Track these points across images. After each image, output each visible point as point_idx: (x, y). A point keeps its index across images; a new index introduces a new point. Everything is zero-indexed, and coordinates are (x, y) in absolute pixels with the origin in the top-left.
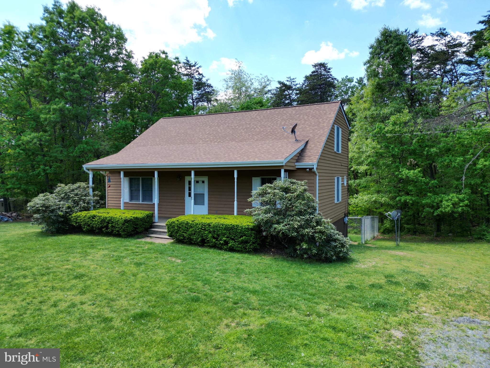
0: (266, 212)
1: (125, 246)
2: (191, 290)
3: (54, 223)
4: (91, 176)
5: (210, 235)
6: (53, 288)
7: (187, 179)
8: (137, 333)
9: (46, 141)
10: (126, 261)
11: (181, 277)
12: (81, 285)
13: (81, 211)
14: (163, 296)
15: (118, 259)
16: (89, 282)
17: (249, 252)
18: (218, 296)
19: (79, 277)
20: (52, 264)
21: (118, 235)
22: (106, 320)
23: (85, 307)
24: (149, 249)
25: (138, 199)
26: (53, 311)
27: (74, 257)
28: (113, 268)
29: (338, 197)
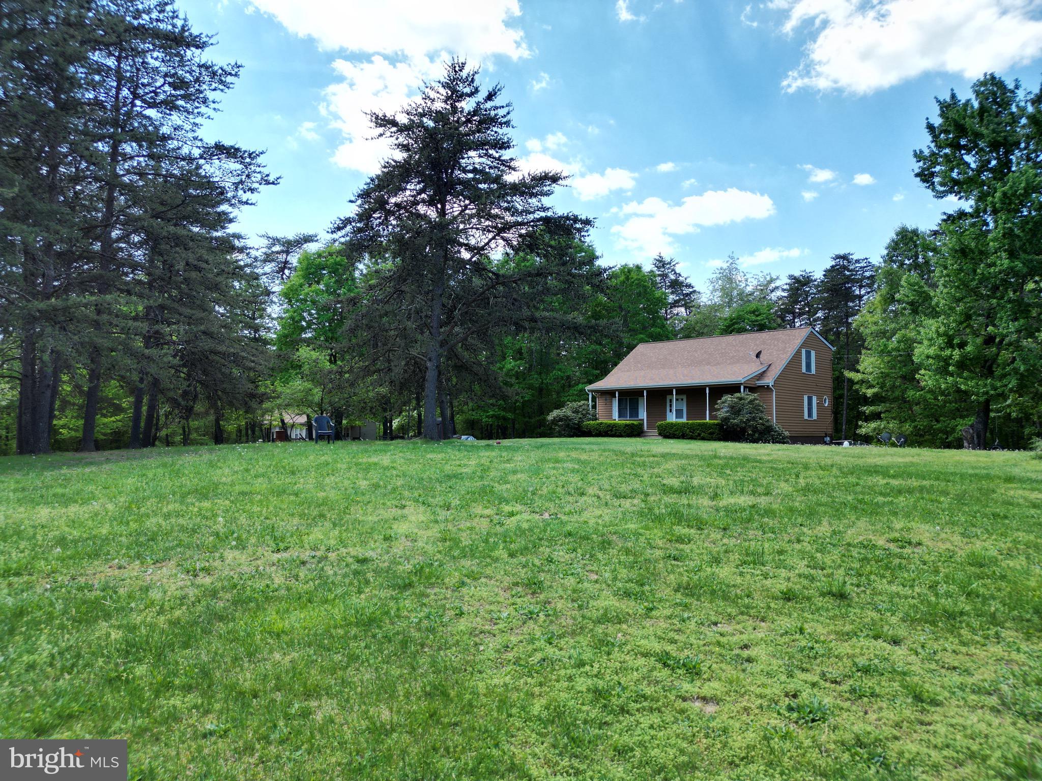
4: (590, 396)
7: (669, 397)
13: (587, 421)
21: (620, 436)
25: (626, 417)
29: (810, 414)
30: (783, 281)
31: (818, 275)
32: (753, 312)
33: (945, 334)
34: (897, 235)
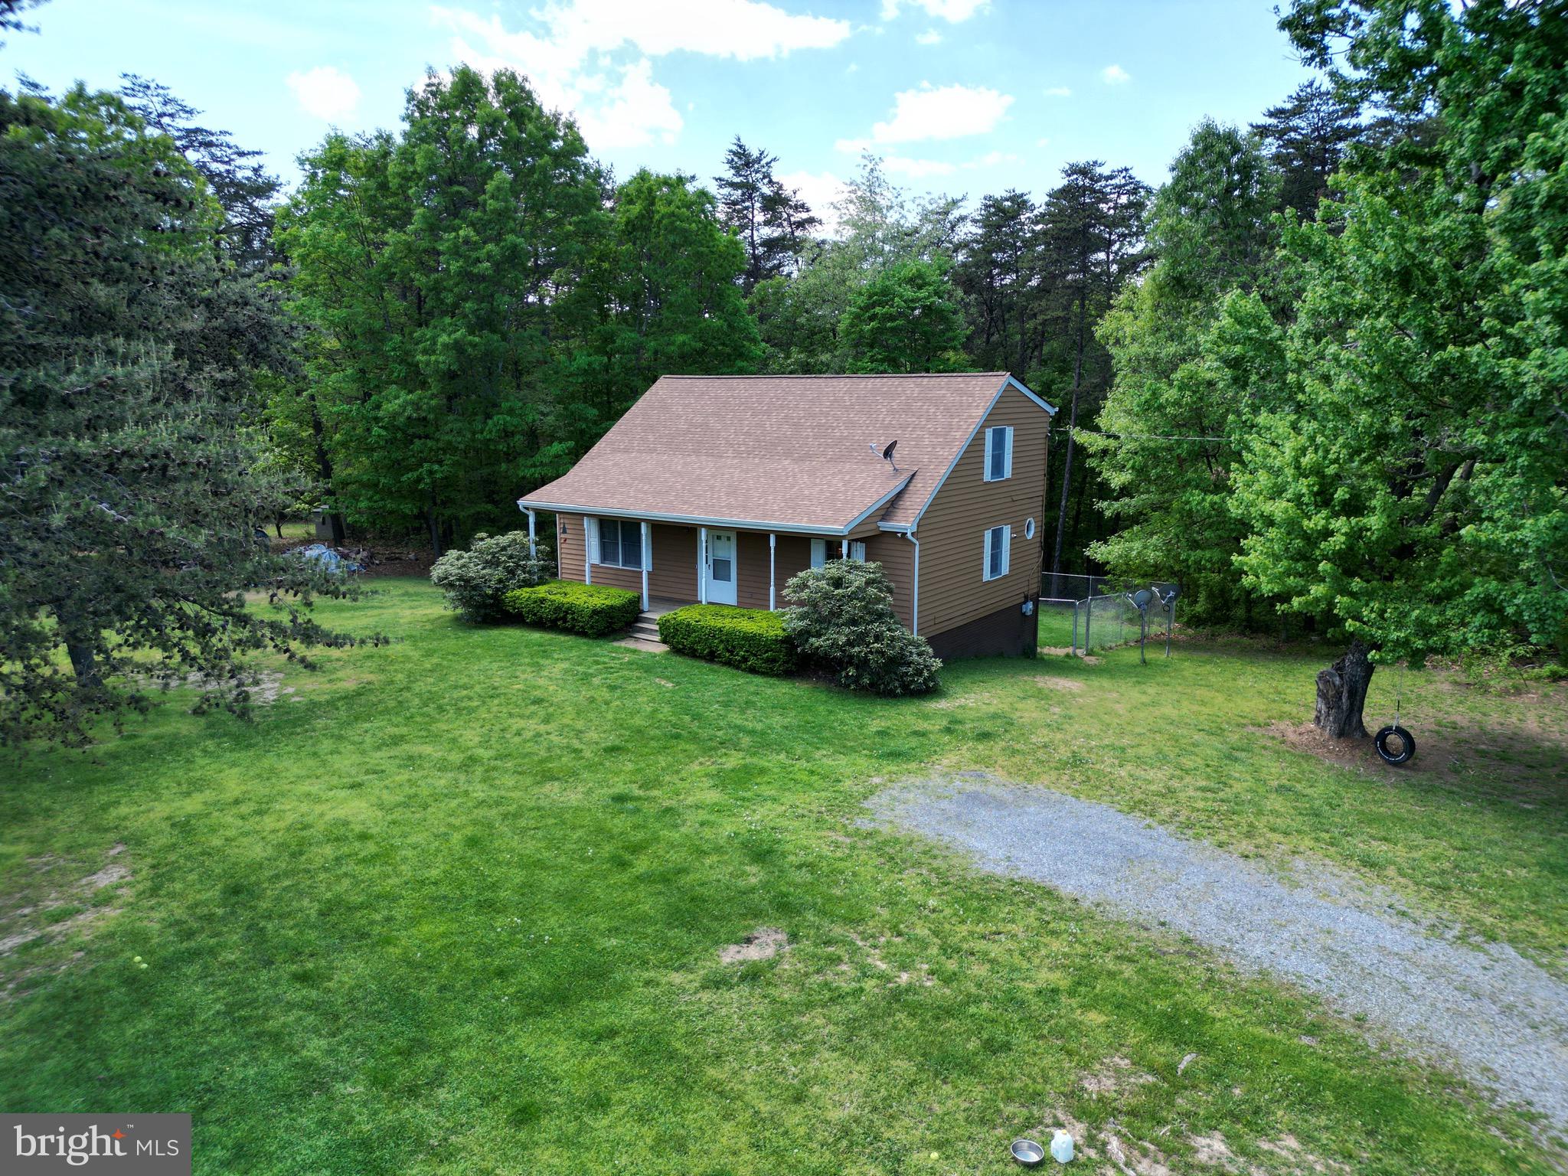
0: (802, 617)
1: (595, 655)
2: (674, 726)
3: (478, 607)
4: (532, 520)
5: (721, 647)
6: (511, 715)
8: (608, 764)
9: (431, 410)
10: (596, 681)
11: (666, 709)
12: (542, 713)
13: (520, 587)
14: (639, 731)
15: (586, 678)
16: (551, 710)
17: (777, 676)
18: (704, 734)
19: (538, 701)
20: (497, 681)
21: (582, 634)
22: (575, 751)
23: (552, 737)
24: (630, 663)
25: (615, 560)
26: (517, 739)
27: (524, 672)
28: (579, 692)
29: (995, 567)
30: (973, 207)
31: (1039, 200)
32: (911, 281)
33: (1317, 471)
34: (1195, 143)
